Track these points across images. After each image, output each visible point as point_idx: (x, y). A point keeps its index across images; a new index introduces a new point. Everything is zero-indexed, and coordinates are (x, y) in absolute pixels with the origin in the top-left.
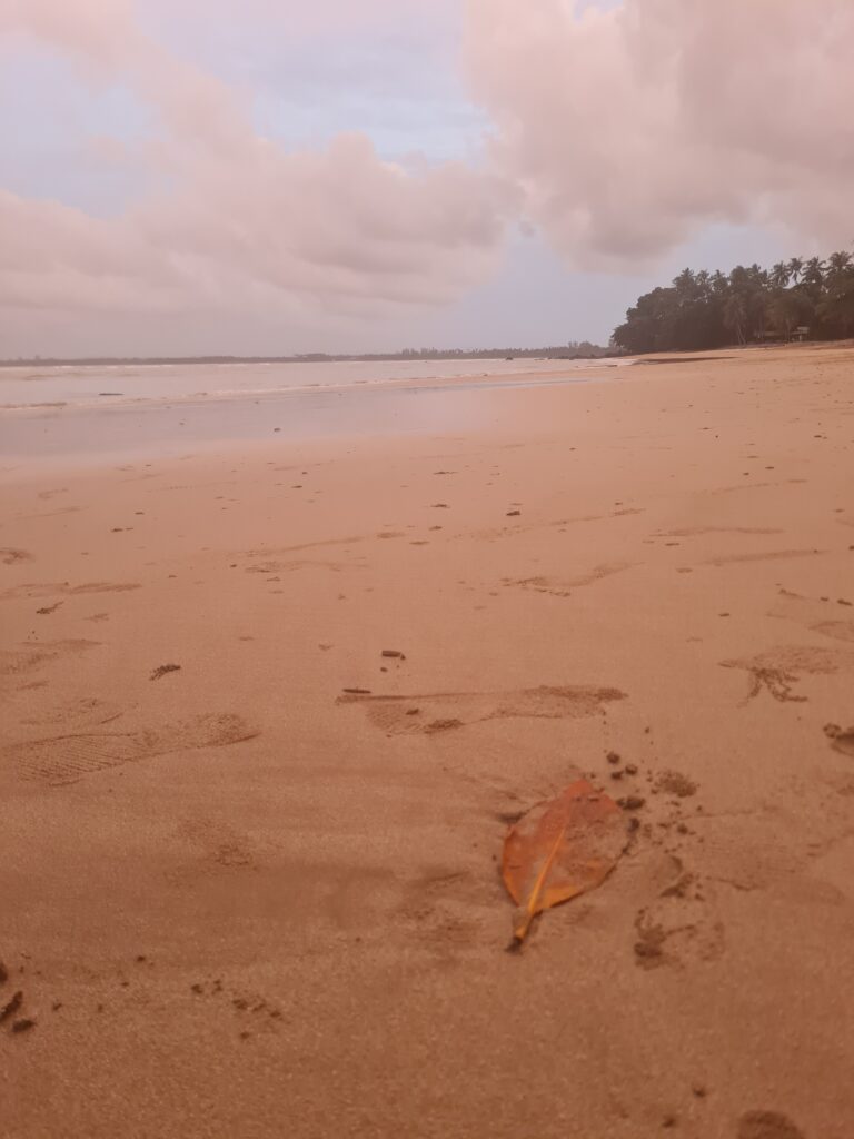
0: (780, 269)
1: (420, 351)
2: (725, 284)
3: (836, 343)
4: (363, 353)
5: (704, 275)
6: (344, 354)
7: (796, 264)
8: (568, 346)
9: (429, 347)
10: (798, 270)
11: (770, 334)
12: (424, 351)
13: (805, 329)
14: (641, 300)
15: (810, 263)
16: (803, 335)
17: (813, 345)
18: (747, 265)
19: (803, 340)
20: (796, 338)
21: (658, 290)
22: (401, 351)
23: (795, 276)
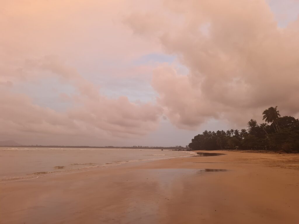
0: (228, 132)
1: (138, 147)
2: (216, 135)
3: (247, 151)
4: (123, 146)
5: (210, 132)
6: (118, 146)
7: (232, 131)
8: (175, 146)
9: (140, 145)
10: (233, 132)
11: (228, 147)
12: (139, 146)
13: (237, 147)
14: (195, 137)
15: (235, 131)
16: (237, 148)
17: (240, 151)
18: (220, 130)
19: (238, 149)
20: (236, 148)
21: (199, 135)
22: (133, 146)
23: (232, 134)
